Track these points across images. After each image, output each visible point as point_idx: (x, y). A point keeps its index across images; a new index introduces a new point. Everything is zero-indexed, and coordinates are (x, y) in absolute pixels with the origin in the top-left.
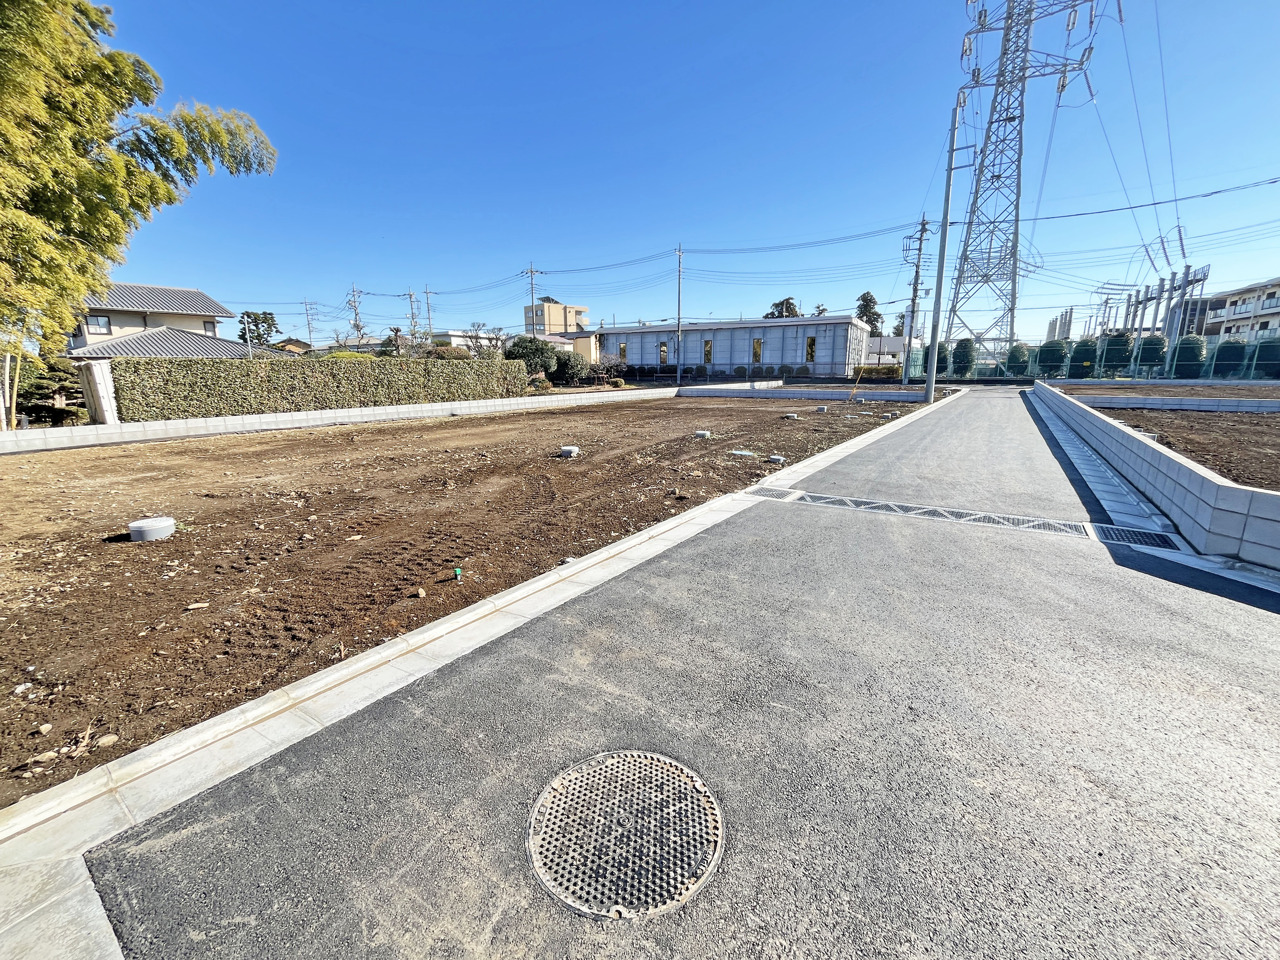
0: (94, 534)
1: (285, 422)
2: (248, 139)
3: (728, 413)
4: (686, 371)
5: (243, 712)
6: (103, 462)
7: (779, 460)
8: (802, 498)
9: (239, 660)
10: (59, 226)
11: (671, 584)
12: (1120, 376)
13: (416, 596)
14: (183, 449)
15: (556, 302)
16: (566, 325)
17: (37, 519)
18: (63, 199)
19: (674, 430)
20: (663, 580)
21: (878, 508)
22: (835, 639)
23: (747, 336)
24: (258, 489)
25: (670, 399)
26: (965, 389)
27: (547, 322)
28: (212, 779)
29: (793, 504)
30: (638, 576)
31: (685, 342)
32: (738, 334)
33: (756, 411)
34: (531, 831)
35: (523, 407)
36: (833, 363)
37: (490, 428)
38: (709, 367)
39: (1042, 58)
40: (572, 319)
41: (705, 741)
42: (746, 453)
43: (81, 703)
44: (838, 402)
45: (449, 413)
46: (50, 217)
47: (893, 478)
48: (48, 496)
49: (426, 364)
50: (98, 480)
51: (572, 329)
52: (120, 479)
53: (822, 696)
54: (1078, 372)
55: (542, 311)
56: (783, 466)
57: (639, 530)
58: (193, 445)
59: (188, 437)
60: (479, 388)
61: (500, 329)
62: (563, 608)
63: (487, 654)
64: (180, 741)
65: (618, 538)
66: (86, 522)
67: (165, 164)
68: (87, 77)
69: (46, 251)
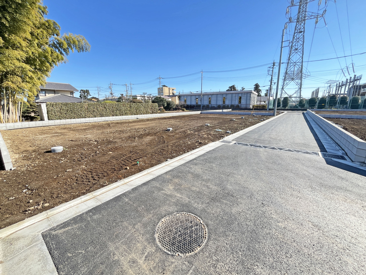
0: (42, 151)
1: (91, 120)
2: (83, 43)
3: (215, 119)
4: (204, 106)
5: (81, 198)
6: (44, 131)
7: (229, 132)
8: (235, 143)
9: (80, 185)
10: (33, 67)
11: (197, 167)
12: (333, 108)
13: (126, 169)
14: (65, 128)
15: (167, 87)
16: (169, 93)
17: (27, 146)
18: (34, 60)
19: (199, 123)
20: (194, 166)
21: (257, 146)
22: (242, 183)
23: (221, 96)
24: (85, 139)
25: (199, 114)
26: (286, 112)
27: (164, 92)
28: (73, 215)
29: (232, 145)
30: (187, 165)
31: (203, 97)
32: (219, 96)
33: (223, 118)
34: (156, 232)
35: (157, 116)
36: (246, 104)
37: (147, 123)
38: (210, 105)
39: (311, 14)
40: (171, 91)
41: (204, 210)
42: (219, 130)
43: (40, 195)
44: (248, 116)
45: (136, 118)
46: (31, 65)
47: (262, 138)
48: (30, 140)
49: (130, 104)
50: (43, 136)
51: (171, 94)
52: (48, 136)
53: (237, 199)
54: (321, 107)
55: (163, 89)
56: (230, 134)
57: (188, 152)
58: (67, 127)
59: (66, 124)
60: (145, 111)
61: (151, 94)
62: (166, 173)
63: (145, 185)
64: (65, 206)
65: (182, 154)
66: (40, 147)
67: (61, 50)
68: (41, 27)
69: (30, 74)
